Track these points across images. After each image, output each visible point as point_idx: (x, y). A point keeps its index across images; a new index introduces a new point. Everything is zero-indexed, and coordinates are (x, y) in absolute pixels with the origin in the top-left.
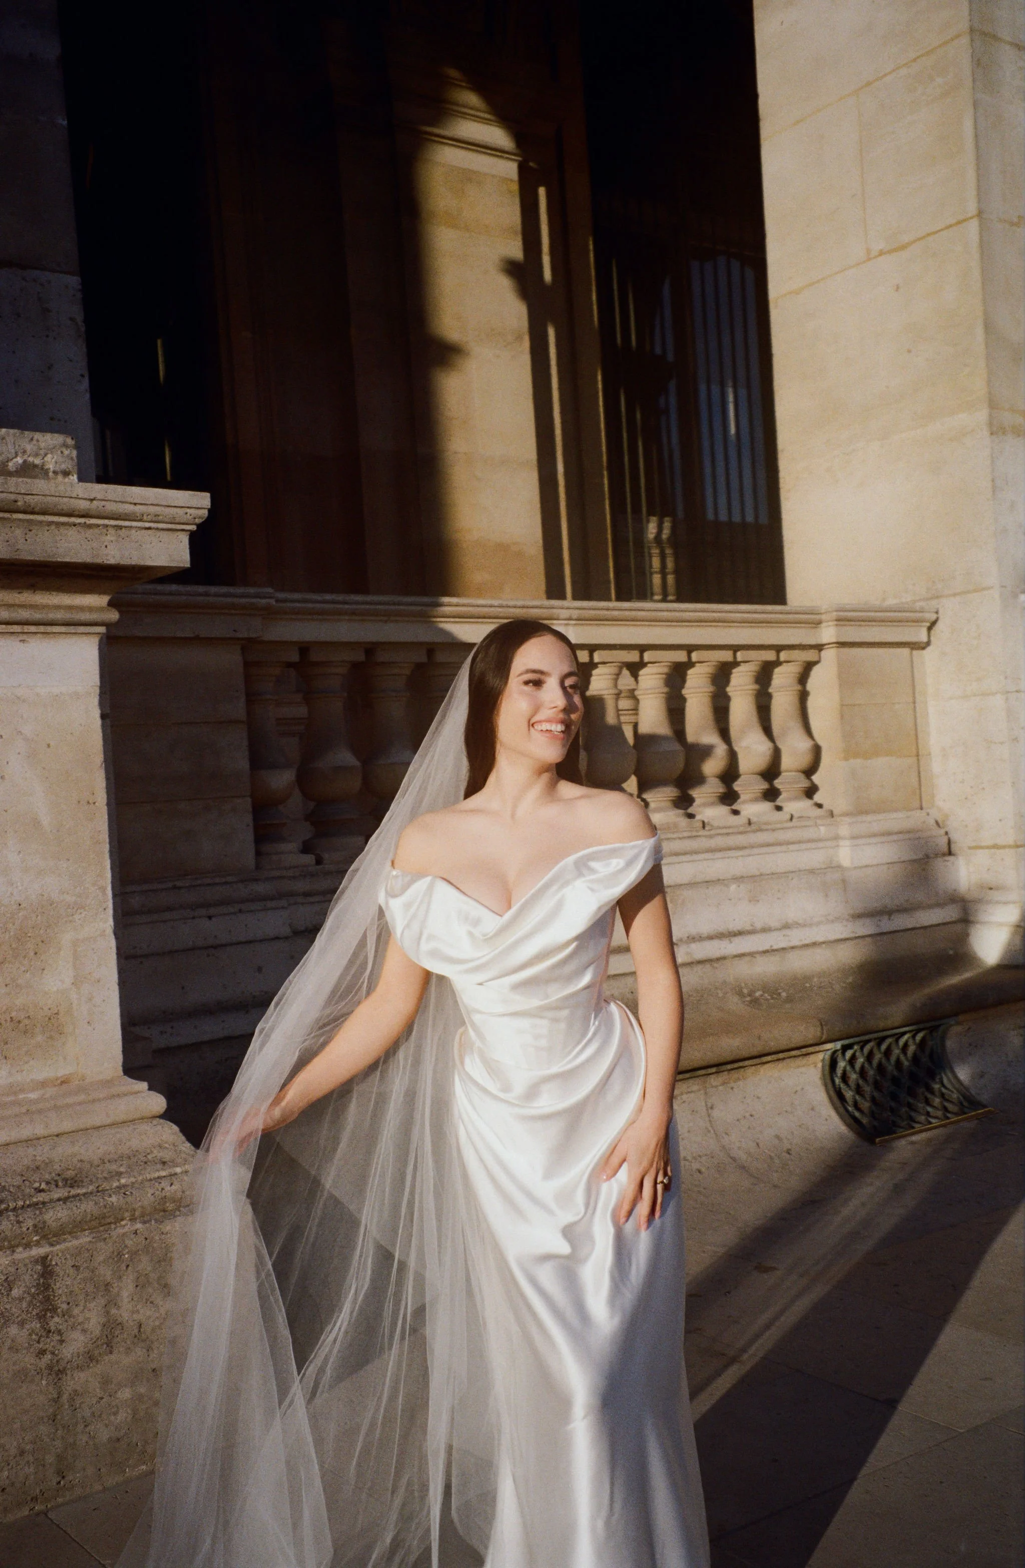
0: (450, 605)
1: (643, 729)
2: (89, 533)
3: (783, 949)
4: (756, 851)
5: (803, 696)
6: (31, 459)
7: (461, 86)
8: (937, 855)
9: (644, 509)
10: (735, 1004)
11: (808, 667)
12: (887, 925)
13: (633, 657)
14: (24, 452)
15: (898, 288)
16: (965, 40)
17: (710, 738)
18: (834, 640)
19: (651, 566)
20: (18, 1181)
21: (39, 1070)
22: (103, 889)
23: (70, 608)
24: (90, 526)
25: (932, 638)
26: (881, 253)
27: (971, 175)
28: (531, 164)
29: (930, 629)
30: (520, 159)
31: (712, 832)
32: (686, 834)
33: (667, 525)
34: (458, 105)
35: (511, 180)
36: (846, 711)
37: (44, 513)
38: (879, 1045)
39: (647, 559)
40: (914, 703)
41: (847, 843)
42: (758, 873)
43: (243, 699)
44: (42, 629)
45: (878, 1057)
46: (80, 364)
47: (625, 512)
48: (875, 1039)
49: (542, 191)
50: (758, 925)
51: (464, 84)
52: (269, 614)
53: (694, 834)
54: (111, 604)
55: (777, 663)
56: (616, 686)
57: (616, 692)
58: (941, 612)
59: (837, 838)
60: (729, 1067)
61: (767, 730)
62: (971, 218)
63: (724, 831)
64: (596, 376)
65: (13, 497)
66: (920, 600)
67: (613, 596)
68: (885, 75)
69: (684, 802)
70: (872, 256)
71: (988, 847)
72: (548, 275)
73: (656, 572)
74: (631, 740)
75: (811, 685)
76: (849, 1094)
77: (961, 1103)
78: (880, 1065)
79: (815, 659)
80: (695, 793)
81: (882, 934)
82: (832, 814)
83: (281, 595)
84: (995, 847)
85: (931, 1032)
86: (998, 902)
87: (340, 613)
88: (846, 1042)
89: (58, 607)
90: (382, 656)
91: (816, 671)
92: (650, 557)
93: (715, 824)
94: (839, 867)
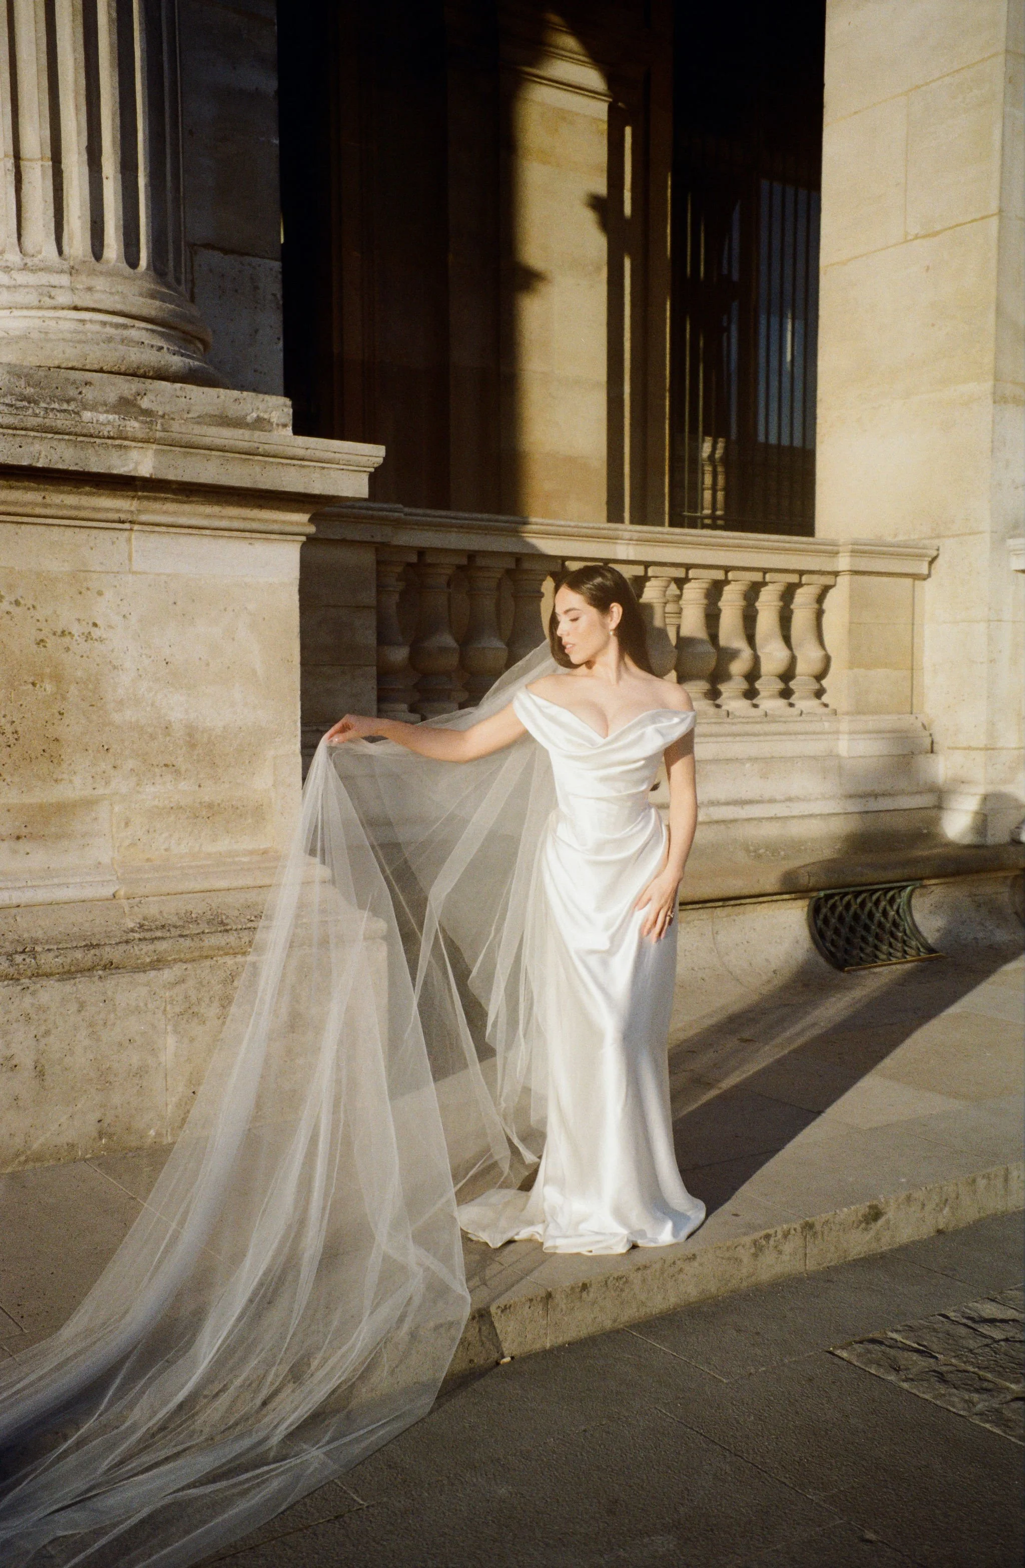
0: (537, 524)
1: (685, 632)
2: (304, 471)
3: (787, 817)
4: (769, 738)
5: (819, 614)
6: (262, 415)
7: (561, 31)
8: (920, 753)
9: (701, 429)
10: (741, 858)
11: (826, 590)
12: (874, 805)
13: (680, 573)
14: (258, 409)
15: (928, 269)
16: (1001, 59)
17: (739, 643)
18: (848, 568)
19: (703, 483)
20: (236, 913)
21: (246, 843)
22: (295, 722)
23: (284, 522)
24: (304, 466)
25: (933, 572)
26: (917, 237)
27: (996, 176)
28: (620, 104)
29: (931, 563)
30: (611, 100)
31: (736, 720)
32: (713, 720)
33: (721, 445)
34: (557, 47)
35: (601, 120)
36: (854, 629)
37: (274, 456)
38: (856, 897)
39: (700, 475)
40: (913, 624)
41: (846, 736)
42: (769, 756)
43: (374, 590)
44: (264, 536)
45: (854, 907)
46: (278, 331)
47: (683, 431)
48: (853, 892)
49: (628, 131)
50: (767, 796)
51: (564, 29)
52: (398, 524)
53: (720, 721)
54: (311, 520)
55: (799, 585)
56: (665, 596)
57: (664, 601)
58: (941, 550)
59: (837, 732)
60: (732, 902)
61: (787, 639)
62: (993, 215)
63: (744, 720)
64: (665, 304)
65: (256, 445)
66: (925, 538)
67: (667, 523)
68: (933, 81)
69: (714, 695)
70: (910, 237)
71: (965, 749)
72: (628, 209)
73: (708, 489)
74: (674, 642)
75: (826, 605)
76: (829, 934)
77: (918, 949)
78: (855, 914)
79: (832, 584)
80: (723, 687)
81: (867, 812)
82: (835, 712)
83: (407, 510)
84: (969, 748)
85: (900, 891)
86: (967, 794)
87: (452, 526)
88: (829, 892)
89: (275, 521)
90: (480, 562)
91: (832, 593)
92: (703, 474)
93: (737, 714)
94: (838, 756)
